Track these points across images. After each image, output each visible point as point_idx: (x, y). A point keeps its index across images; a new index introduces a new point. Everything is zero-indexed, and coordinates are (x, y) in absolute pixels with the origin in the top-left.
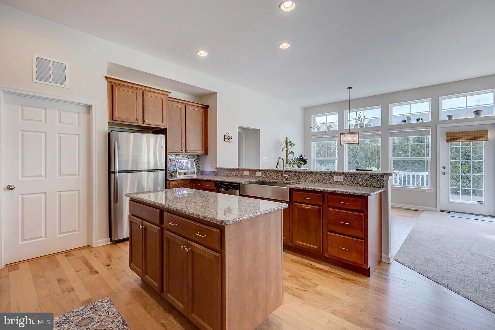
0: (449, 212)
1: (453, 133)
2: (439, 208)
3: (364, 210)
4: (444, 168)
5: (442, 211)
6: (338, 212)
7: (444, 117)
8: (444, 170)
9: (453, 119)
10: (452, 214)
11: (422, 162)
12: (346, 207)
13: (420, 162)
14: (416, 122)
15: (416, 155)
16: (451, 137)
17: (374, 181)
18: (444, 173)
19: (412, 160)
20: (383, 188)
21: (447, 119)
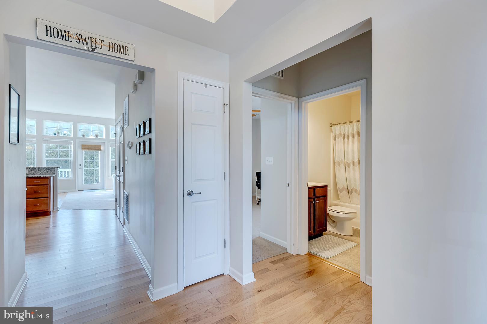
0: (83, 190)
1: (85, 145)
2: (77, 189)
3: (49, 183)
4: (80, 165)
5: (79, 191)
6: (32, 187)
7: (80, 135)
8: (80, 167)
9: (85, 137)
10: (84, 191)
11: (60, 163)
12: (38, 184)
13: (59, 162)
14: (63, 135)
15: (55, 156)
16: (85, 147)
17: (49, 171)
18: (80, 168)
19: (51, 161)
20: (55, 174)
21: (82, 137)
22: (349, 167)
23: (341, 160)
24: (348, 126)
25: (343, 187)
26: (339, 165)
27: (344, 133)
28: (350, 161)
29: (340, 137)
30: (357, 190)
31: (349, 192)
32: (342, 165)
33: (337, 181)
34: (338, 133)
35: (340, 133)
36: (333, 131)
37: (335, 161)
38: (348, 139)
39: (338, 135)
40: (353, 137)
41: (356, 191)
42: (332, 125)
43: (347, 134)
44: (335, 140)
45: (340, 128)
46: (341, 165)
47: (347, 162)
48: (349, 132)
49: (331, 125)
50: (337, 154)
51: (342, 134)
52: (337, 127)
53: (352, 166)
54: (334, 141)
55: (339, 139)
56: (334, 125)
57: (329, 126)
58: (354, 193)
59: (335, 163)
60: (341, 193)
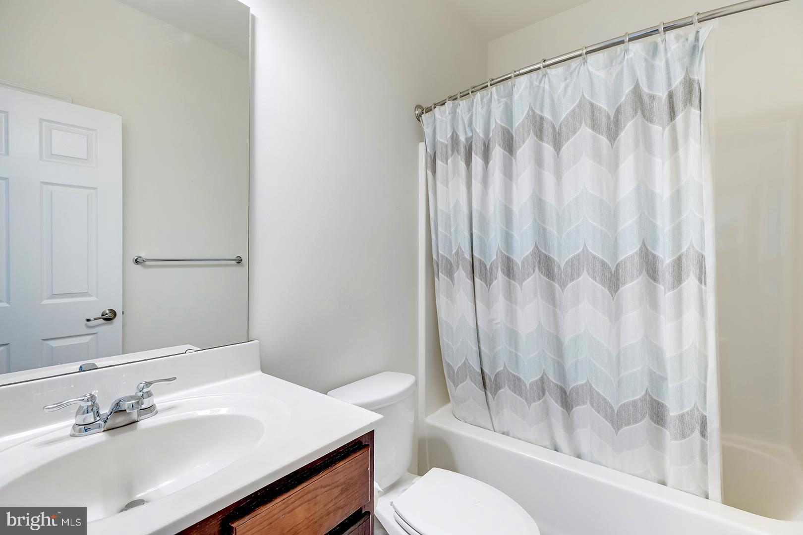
22: (488, 282)
23: (457, 253)
24: (485, 100)
25: (464, 363)
26: (450, 274)
27: (470, 134)
28: (493, 256)
29: (453, 152)
30: (519, 379)
31: (488, 387)
32: (462, 275)
33: (444, 339)
34: (443, 138)
35: (455, 139)
36: (428, 131)
37: (435, 257)
38: (486, 157)
39: (446, 146)
40: (510, 146)
41: (517, 385)
42: (423, 110)
43: (481, 135)
44: (434, 172)
45: (454, 112)
46: (455, 275)
47: (480, 261)
48: (493, 126)
49: (418, 112)
50: (440, 229)
51: (462, 138)
52: (442, 114)
53: (500, 278)
54: (429, 173)
55: (449, 161)
56: (429, 110)
57: (412, 113)
58: (505, 392)
59: (435, 266)
60: (456, 385)
